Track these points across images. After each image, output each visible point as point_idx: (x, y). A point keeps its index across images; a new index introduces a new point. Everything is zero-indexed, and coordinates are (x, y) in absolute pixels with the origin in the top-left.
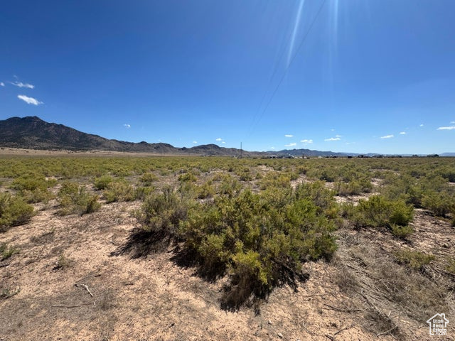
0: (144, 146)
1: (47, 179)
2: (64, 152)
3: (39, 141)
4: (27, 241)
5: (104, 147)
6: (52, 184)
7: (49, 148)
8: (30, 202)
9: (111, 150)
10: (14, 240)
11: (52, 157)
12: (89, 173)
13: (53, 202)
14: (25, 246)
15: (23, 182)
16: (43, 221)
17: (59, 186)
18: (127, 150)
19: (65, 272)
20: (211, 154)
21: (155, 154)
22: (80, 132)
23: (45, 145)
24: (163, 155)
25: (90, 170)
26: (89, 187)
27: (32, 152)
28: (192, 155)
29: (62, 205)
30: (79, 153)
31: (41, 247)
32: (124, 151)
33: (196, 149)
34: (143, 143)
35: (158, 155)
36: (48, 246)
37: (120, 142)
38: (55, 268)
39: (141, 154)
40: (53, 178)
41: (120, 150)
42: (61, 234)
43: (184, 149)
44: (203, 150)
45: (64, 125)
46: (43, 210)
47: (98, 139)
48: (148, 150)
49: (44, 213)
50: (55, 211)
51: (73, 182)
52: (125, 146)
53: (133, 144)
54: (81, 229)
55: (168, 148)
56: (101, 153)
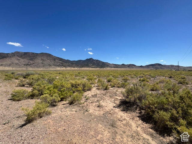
0: (123, 66)
1: (94, 77)
2: (98, 69)
3: (92, 65)
4: (91, 96)
5: (109, 66)
6: (96, 79)
7: (94, 68)
8: (91, 84)
9: (111, 67)
10: (88, 95)
11: (95, 70)
12: (105, 76)
13: (96, 85)
14: (90, 97)
15: (89, 78)
16: (94, 91)
17: (97, 80)
18: (117, 67)
19: (100, 109)
20: (157, 68)
21: (128, 69)
22: (102, 62)
23: (93, 66)
24: (131, 69)
25: (105, 75)
26: (105, 80)
27: (91, 69)
28: (146, 69)
29: (98, 86)
30: (102, 69)
31: (94, 98)
32: (116, 68)
33: (148, 66)
34: (123, 64)
35: (130, 69)
36: (96, 98)
37: (115, 65)
38: (98, 106)
39: (122, 69)
40: (96, 77)
41: (114, 67)
42: (99, 96)
43: (141, 66)
44: (151, 66)
45: (99, 60)
46: (94, 87)
47: (108, 64)
48: (125, 67)
49: (94, 88)
50: (97, 88)
51: (101, 79)
52: (116, 66)
53: (119, 65)
54: (104, 95)
55: (133, 66)
56: (108, 69)
